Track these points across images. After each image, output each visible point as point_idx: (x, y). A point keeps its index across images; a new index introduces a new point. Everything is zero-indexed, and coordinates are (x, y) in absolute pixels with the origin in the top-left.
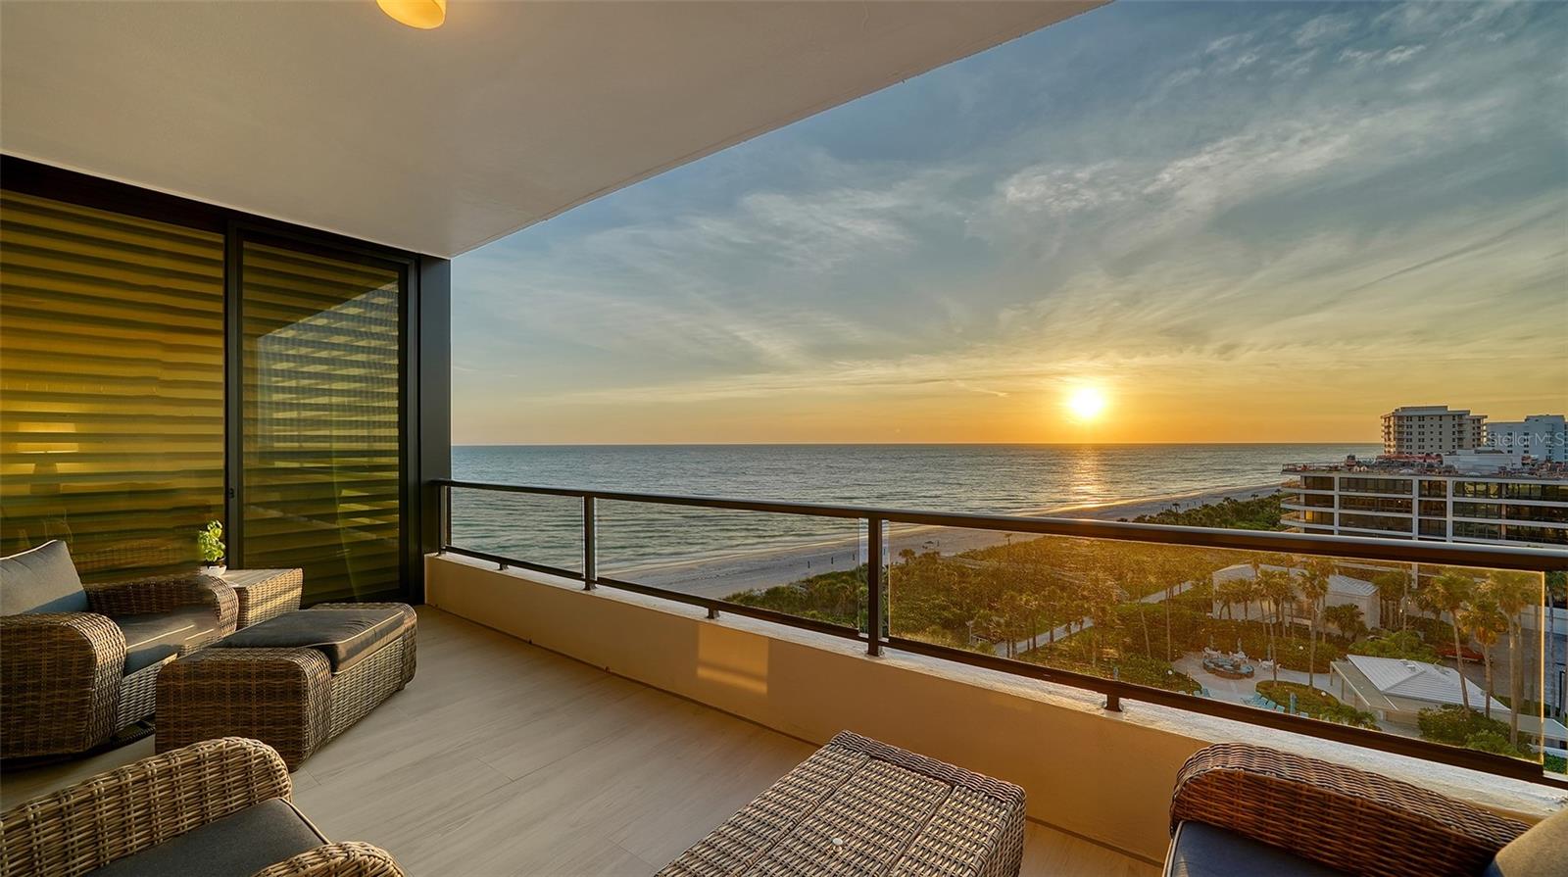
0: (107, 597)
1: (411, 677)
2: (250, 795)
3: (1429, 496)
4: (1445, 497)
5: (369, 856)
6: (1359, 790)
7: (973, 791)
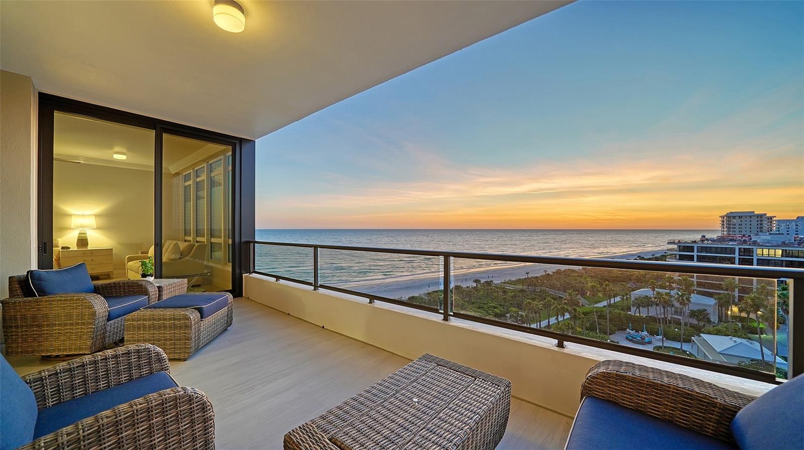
0: (103, 288)
1: (231, 324)
2: (151, 369)
3: (744, 256)
4: (753, 256)
5: (195, 393)
6: (673, 382)
7: (485, 381)
